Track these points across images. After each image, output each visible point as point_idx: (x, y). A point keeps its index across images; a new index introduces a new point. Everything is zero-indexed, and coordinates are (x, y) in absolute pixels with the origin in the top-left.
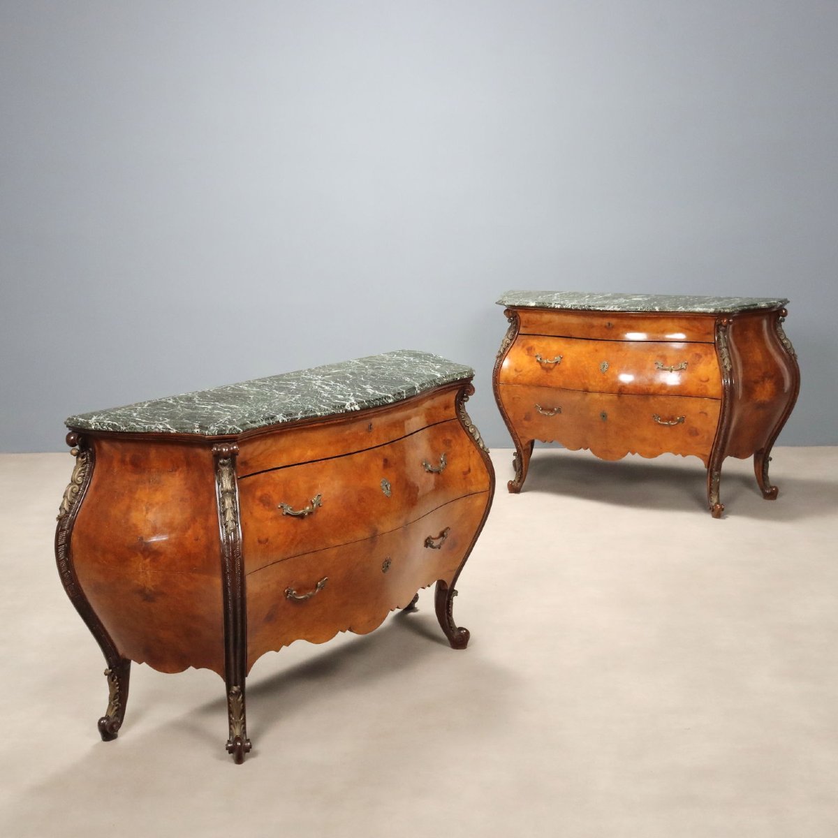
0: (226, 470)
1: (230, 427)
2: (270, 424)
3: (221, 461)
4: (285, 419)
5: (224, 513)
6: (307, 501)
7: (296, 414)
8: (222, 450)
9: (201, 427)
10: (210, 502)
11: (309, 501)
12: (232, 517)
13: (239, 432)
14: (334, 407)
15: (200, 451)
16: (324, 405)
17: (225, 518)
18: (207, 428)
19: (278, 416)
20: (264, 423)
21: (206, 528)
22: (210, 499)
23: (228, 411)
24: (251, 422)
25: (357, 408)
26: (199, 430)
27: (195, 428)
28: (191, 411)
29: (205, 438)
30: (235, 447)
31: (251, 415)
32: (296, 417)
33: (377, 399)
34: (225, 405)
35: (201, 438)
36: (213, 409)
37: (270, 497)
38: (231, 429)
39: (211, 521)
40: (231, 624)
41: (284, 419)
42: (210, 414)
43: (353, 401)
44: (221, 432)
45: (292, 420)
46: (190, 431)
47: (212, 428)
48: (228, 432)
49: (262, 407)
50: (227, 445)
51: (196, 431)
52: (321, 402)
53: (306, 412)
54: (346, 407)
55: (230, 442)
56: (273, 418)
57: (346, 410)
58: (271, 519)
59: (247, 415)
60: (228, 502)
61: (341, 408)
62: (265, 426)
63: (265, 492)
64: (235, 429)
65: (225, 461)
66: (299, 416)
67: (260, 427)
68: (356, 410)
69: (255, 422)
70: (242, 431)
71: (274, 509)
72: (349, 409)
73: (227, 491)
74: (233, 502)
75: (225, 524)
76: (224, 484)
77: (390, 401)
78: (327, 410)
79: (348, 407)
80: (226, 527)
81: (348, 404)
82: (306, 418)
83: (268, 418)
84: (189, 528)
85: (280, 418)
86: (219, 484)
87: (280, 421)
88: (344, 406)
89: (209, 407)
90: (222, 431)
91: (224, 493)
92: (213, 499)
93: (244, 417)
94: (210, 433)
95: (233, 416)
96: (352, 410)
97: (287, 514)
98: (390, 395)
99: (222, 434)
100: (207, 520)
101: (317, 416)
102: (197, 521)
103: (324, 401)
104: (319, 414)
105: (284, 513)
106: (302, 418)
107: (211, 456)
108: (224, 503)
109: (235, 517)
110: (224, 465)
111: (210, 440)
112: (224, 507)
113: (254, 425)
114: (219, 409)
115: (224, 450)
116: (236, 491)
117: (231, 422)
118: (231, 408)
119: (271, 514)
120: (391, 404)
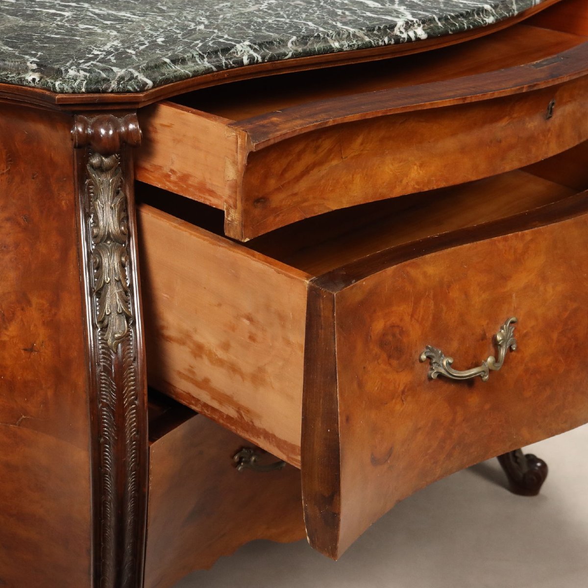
0: (105, 182)
1: (119, 72)
2: (219, 68)
3: (95, 161)
4: (258, 57)
5: (99, 292)
6: (483, 337)
7: (283, 43)
8: (99, 133)
9: (42, 67)
10: (64, 259)
11: (489, 336)
12: (120, 304)
13: (143, 87)
14: (370, 30)
15: (41, 129)
16: (345, 24)
17: (102, 304)
18: (58, 73)
19: (238, 46)
20: (206, 64)
21: (53, 325)
22: (65, 251)
23: (112, 27)
24: (175, 61)
25: (421, 33)
26: (36, 76)
27: (26, 70)
28: (21, 22)
29: (51, 100)
30: (131, 126)
31: (171, 40)
32: (283, 50)
33: (462, 15)
34: (104, 11)
35: (42, 96)
36: (76, 19)
37: (402, 332)
38: (122, 78)
39: (67, 310)
40: (111, 533)
41: (255, 55)
42: (71, 31)
43: (410, 17)
44: (96, 85)
45: (271, 59)
46: (13, 77)
47: (72, 72)
48: (113, 85)
49: (193, 20)
50: (110, 120)
51: (29, 77)
52: (333, 14)
53: (304, 40)
54: (396, 32)
55: (120, 113)
56: (226, 50)
57: (398, 40)
58: (403, 392)
59: (160, 40)
60: (111, 262)
61: (386, 34)
62: (208, 71)
63: (394, 319)
64: (132, 78)
65: (105, 160)
66: (290, 48)
67: (196, 74)
68: (418, 39)
69: (183, 61)
70: (150, 83)
71: (409, 366)
72: (405, 36)
73: (109, 236)
74: (123, 266)
75: (101, 322)
76: (100, 215)
77: (490, 20)
78: (354, 35)
79: (400, 31)
80: (104, 328)
81: (400, 22)
82: (306, 54)
83: (216, 52)
84: (11, 320)
85: (244, 51)
86: (87, 217)
87: (246, 61)
88: (392, 27)
89: (66, 14)
90: (98, 82)
91: (102, 240)
92: (73, 254)
93: (154, 45)
94: (66, 87)
95: (128, 42)
96: (409, 38)
97: (440, 376)
98: (487, 7)
99: (97, 91)
100: (55, 302)
101: (331, 50)
102: (29, 303)
103: (339, 12)
104: (336, 45)
105: (434, 375)
106: (296, 55)
107: (70, 144)
108: (99, 267)
109: (126, 302)
110: (101, 169)
111: (63, 104)
112: (99, 276)
113: (180, 70)
114: (91, 21)
115: (103, 131)
116: (129, 236)
117: (122, 58)
118: (119, 20)
119: (403, 379)
120: (490, 26)
